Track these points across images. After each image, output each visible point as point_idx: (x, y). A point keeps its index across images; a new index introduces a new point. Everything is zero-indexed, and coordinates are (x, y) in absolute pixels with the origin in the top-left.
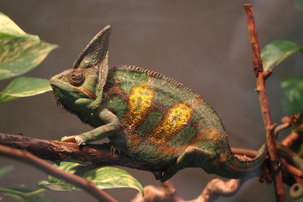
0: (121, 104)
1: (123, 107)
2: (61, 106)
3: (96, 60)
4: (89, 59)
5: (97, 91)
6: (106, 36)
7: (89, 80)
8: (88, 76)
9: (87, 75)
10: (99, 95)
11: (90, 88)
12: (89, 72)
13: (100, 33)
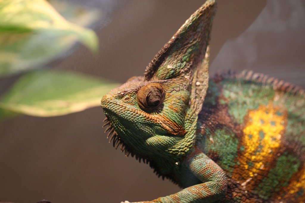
0: (229, 143)
1: (232, 148)
2: (121, 146)
3: (187, 64)
4: (175, 61)
5: (188, 123)
6: (207, 18)
7: (173, 102)
8: (171, 94)
9: (169, 91)
10: (190, 130)
11: (175, 116)
12: (173, 86)
13: (196, 12)
